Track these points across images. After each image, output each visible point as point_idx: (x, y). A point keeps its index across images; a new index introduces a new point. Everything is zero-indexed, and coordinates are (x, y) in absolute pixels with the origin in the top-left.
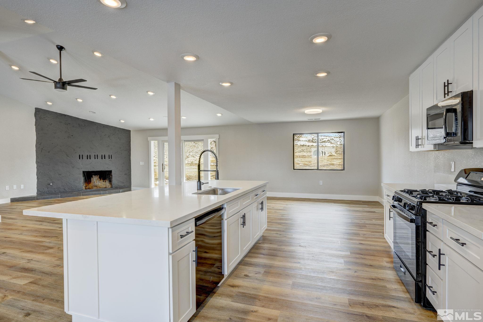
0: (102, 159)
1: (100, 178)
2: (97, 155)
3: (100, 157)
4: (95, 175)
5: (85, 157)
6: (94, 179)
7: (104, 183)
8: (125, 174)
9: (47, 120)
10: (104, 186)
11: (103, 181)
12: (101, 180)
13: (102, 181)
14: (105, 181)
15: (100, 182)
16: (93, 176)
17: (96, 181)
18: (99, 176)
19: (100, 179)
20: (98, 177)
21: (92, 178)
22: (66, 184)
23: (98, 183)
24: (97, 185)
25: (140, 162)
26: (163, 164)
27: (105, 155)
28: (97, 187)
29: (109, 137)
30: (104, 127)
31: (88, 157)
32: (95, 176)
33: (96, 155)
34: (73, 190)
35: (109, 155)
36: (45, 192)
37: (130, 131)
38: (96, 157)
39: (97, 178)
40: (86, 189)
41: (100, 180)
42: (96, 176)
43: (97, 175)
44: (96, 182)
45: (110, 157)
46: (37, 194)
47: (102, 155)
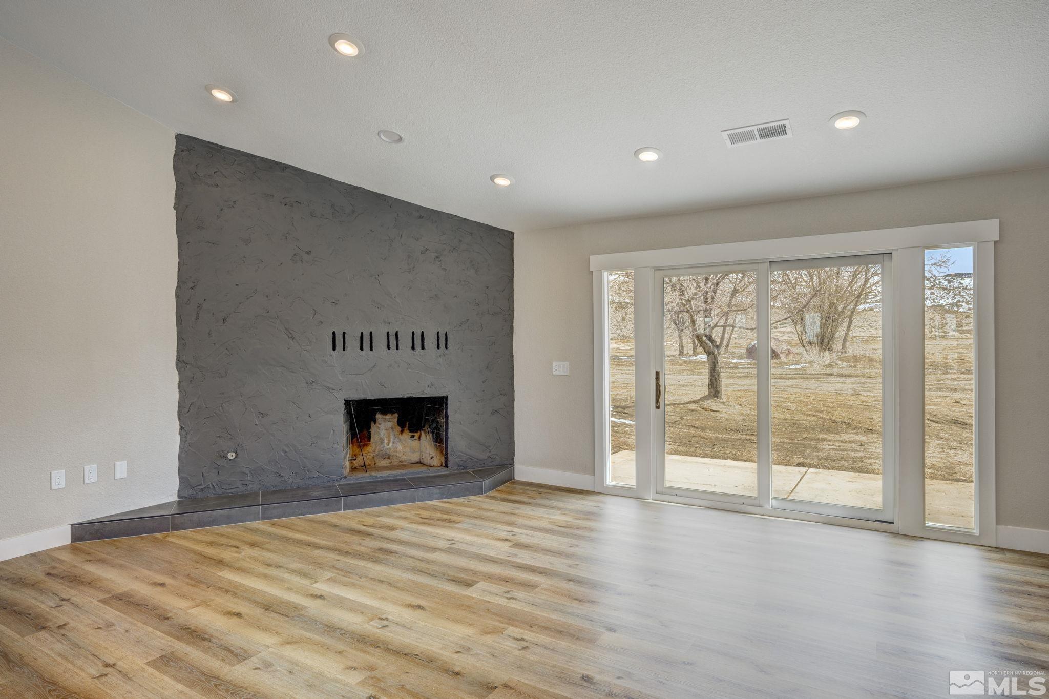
0: (413, 348)
1: (401, 424)
2: (397, 333)
3: (405, 341)
4: (384, 412)
5: (353, 342)
6: (382, 427)
7: (415, 443)
8: (495, 412)
9: (217, 186)
10: (415, 457)
11: (413, 437)
12: (404, 434)
13: (407, 435)
14: (416, 435)
15: (400, 441)
16: (378, 416)
17: (389, 437)
18: (396, 415)
19: (399, 429)
20: (396, 420)
21: (372, 423)
22: (285, 452)
23: (394, 443)
24: (391, 452)
25: (554, 363)
26: (657, 373)
27: (423, 332)
28: (389, 458)
29: (437, 257)
30: (421, 217)
31: (367, 342)
32: (384, 417)
33: (392, 335)
34: (310, 478)
35: (438, 333)
36: (208, 487)
37: (512, 233)
38: (393, 341)
39: (390, 424)
40: (353, 469)
41: (402, 432)
42: (389, 416)
43: (393, 413)
44: (386, 441)
45: (442, 341)
46: (179, 496)
47: (413, 333)
